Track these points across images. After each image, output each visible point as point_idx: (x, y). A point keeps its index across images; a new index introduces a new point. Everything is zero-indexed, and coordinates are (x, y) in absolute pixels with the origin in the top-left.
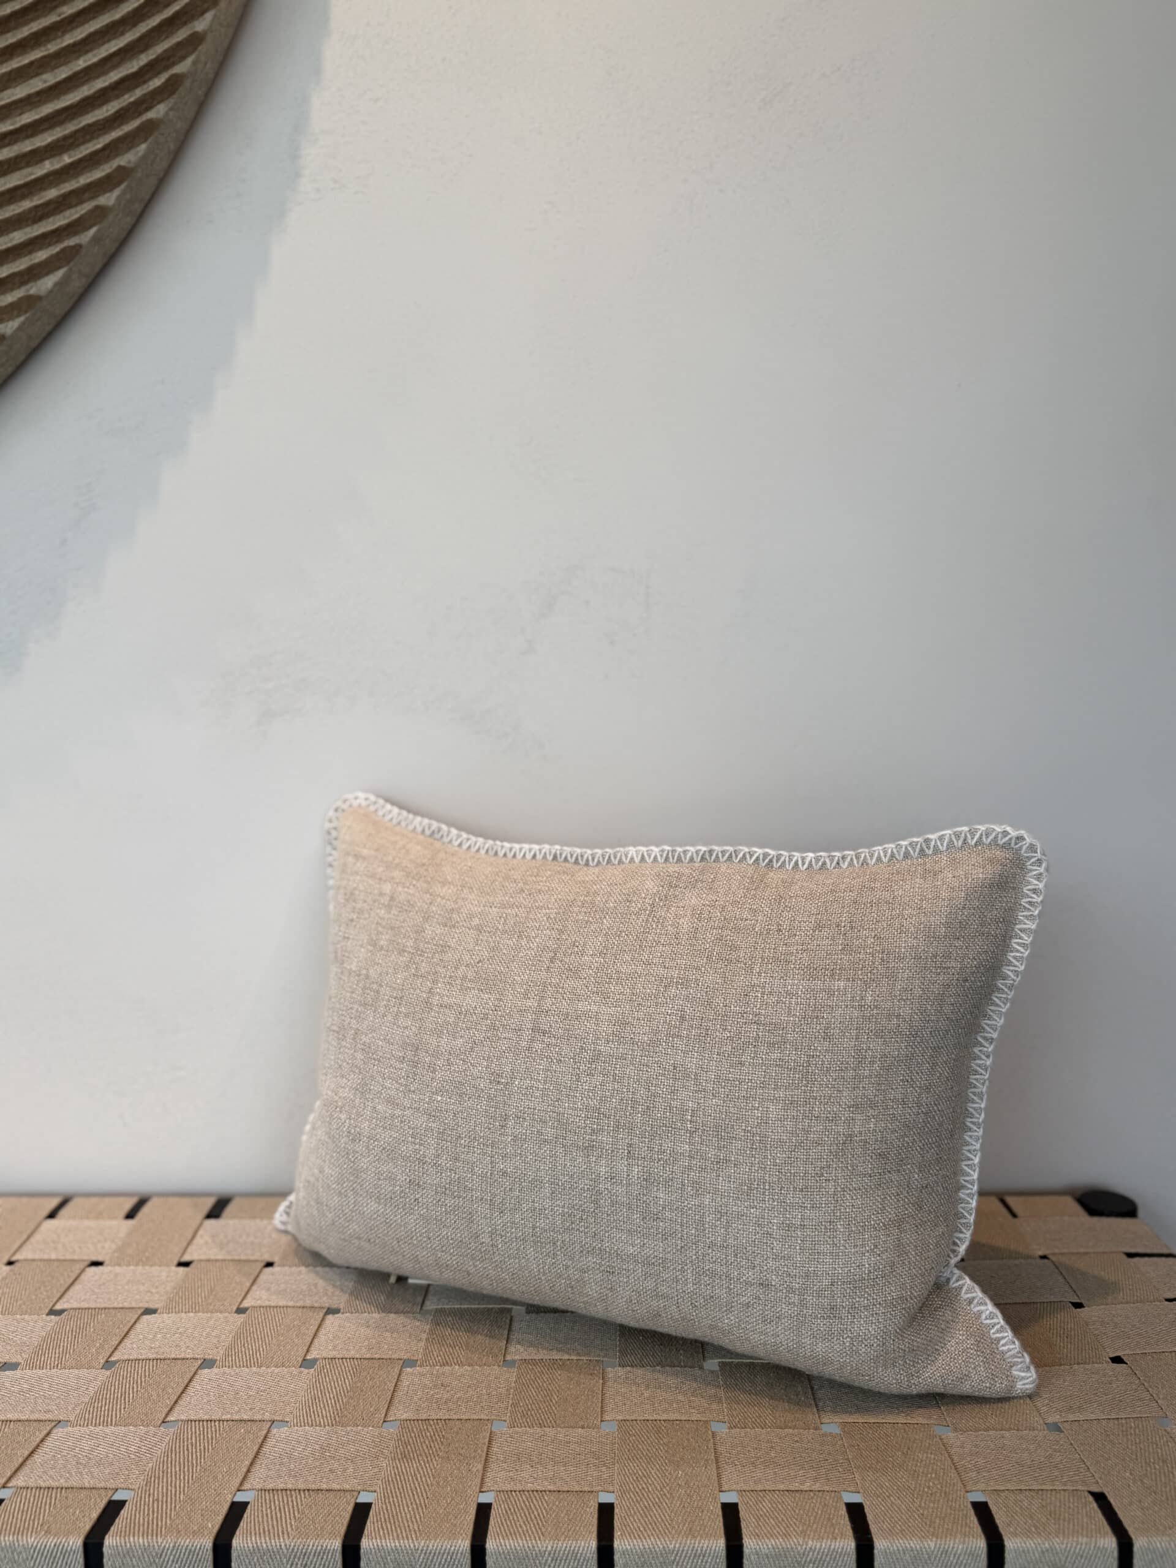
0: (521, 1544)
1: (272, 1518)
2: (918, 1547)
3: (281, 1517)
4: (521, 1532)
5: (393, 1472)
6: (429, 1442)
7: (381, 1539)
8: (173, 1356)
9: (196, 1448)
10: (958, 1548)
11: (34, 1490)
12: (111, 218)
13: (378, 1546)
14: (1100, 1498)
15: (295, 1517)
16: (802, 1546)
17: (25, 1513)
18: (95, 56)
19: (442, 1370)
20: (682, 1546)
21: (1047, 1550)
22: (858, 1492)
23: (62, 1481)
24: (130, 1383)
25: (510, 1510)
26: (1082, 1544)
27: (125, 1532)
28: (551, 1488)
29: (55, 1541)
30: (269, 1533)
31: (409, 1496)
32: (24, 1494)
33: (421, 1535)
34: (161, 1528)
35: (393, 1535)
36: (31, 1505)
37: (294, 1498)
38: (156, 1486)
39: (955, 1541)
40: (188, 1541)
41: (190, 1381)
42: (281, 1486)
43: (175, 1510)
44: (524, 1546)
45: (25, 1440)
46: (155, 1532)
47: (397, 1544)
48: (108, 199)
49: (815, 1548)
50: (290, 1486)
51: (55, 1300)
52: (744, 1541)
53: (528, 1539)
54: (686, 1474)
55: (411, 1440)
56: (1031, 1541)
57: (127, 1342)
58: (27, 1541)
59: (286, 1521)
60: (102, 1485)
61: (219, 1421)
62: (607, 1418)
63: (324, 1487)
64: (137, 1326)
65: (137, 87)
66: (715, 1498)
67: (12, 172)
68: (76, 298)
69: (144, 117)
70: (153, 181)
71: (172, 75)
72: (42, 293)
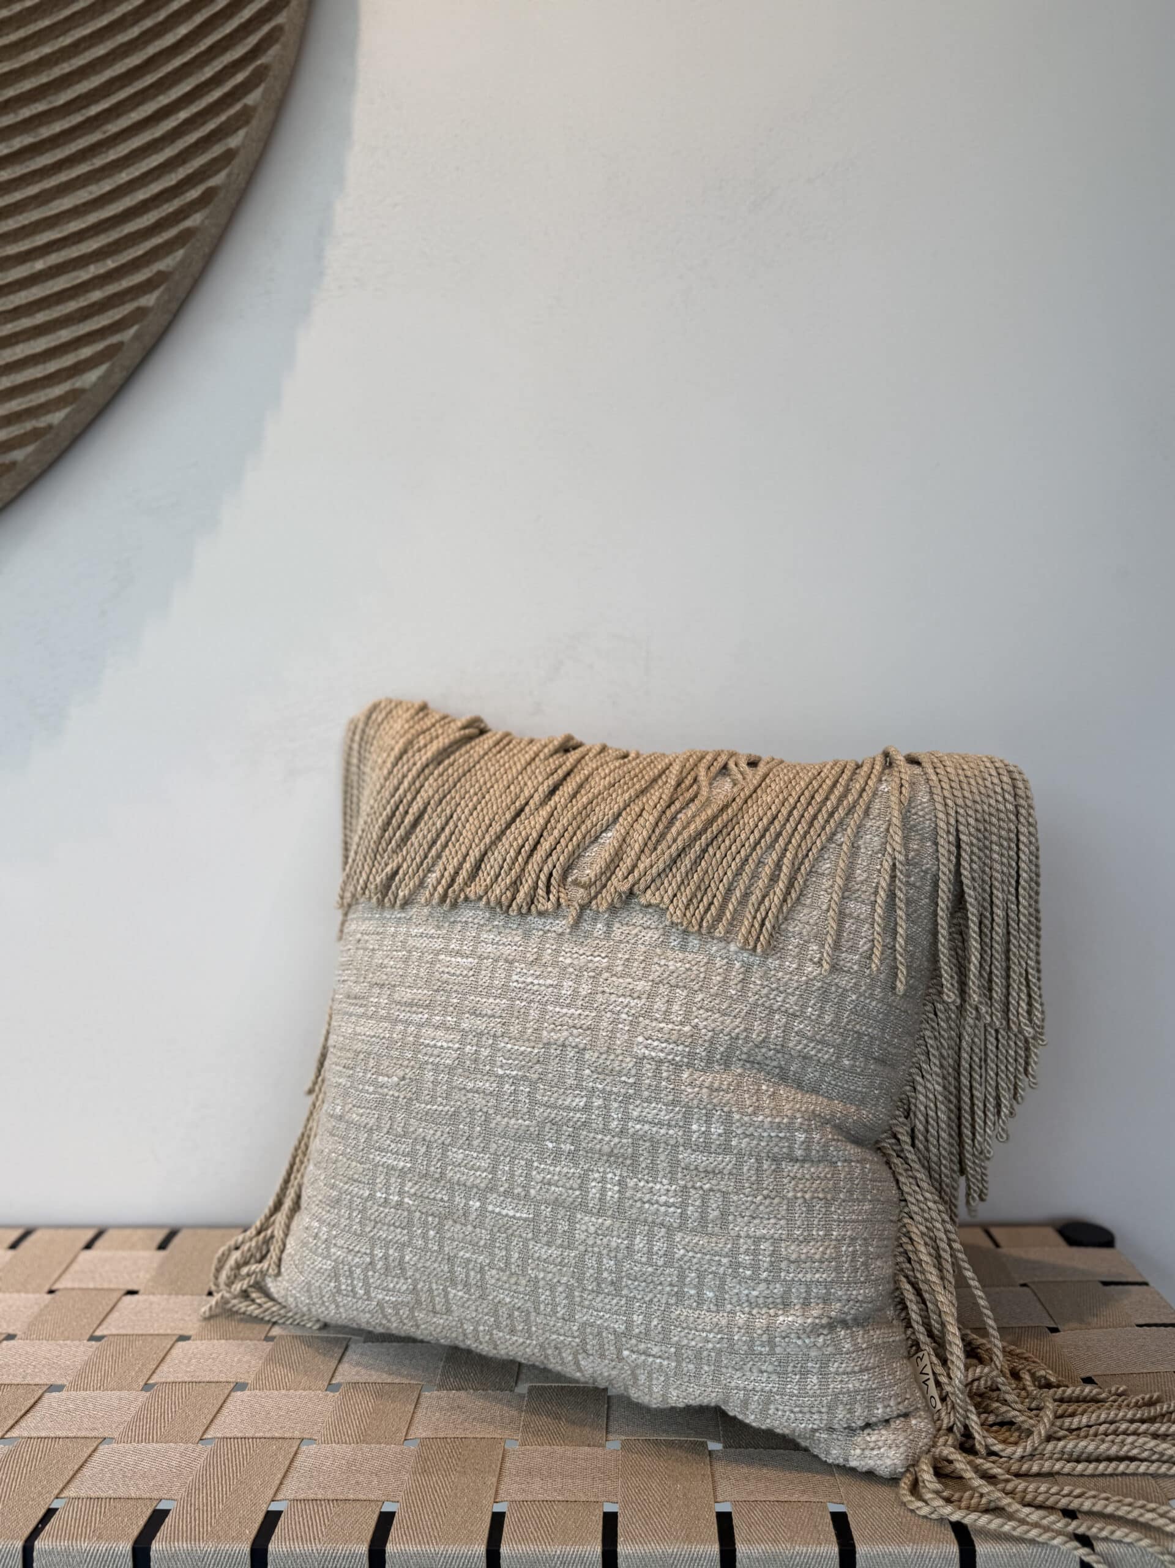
0: (533, 1549)
1: (304, 1523)
2: (896, 1551)
3: (312, 1524)
4: (532, 1538)
5: (414, 1484)
6: (447, 1457)
7: (404, 1544)
8: (208, 1379)
9: (232, 1463)
11: (85, 1500)
12: (151, 316)
13: (401, 1550)
15: (325, 1524)
16: (790, 1551)
17: (77, 1521)
18: (136, 170)
19: (458, 1393)
20: (679, 1551)
22: (843, 1502)
23: (111, 1492)
24: (168, 1404)
25: (522, 1518)
27: (170, 1537)
28: (560, 1498)
29: (106, 1546)
31: (429, 1505)
32: (76, 1503)
33: (440, 1541)
34: (203, 1534)
35: (415, 1541)
36: (83, 1513)
37: (323, 1507)
38: (197, 1496)
39: (931, 1546)
40: (228, 1545)
42: (312, 1496)
43: (215, 1518)
44: (535, 1551)
45: (74, 1456)
46: (197, 1538)
47: (419, 1549)
49: (802, 1552)
50: (320, 1497)
51: (94, 1327)
52: (736, 1547)
53: (539, 1544)
54: (684, 1487)
55: (429, 1456)
56: (996, 1548)
57: (164, 1367)
58: (80, 1546)
59: (317, 1528)
60: (148, 1495)
61: (252, 1438)
62: (611, 1437)
63: (351, 1497)
64: (173, 1352)
65: (175, 198)
66: (711, 1508)
67: (59, 275)
68: (118, 388)
69: (182, 226)
70: (189, 282)
71: (208, 188)
72: (87, 386)
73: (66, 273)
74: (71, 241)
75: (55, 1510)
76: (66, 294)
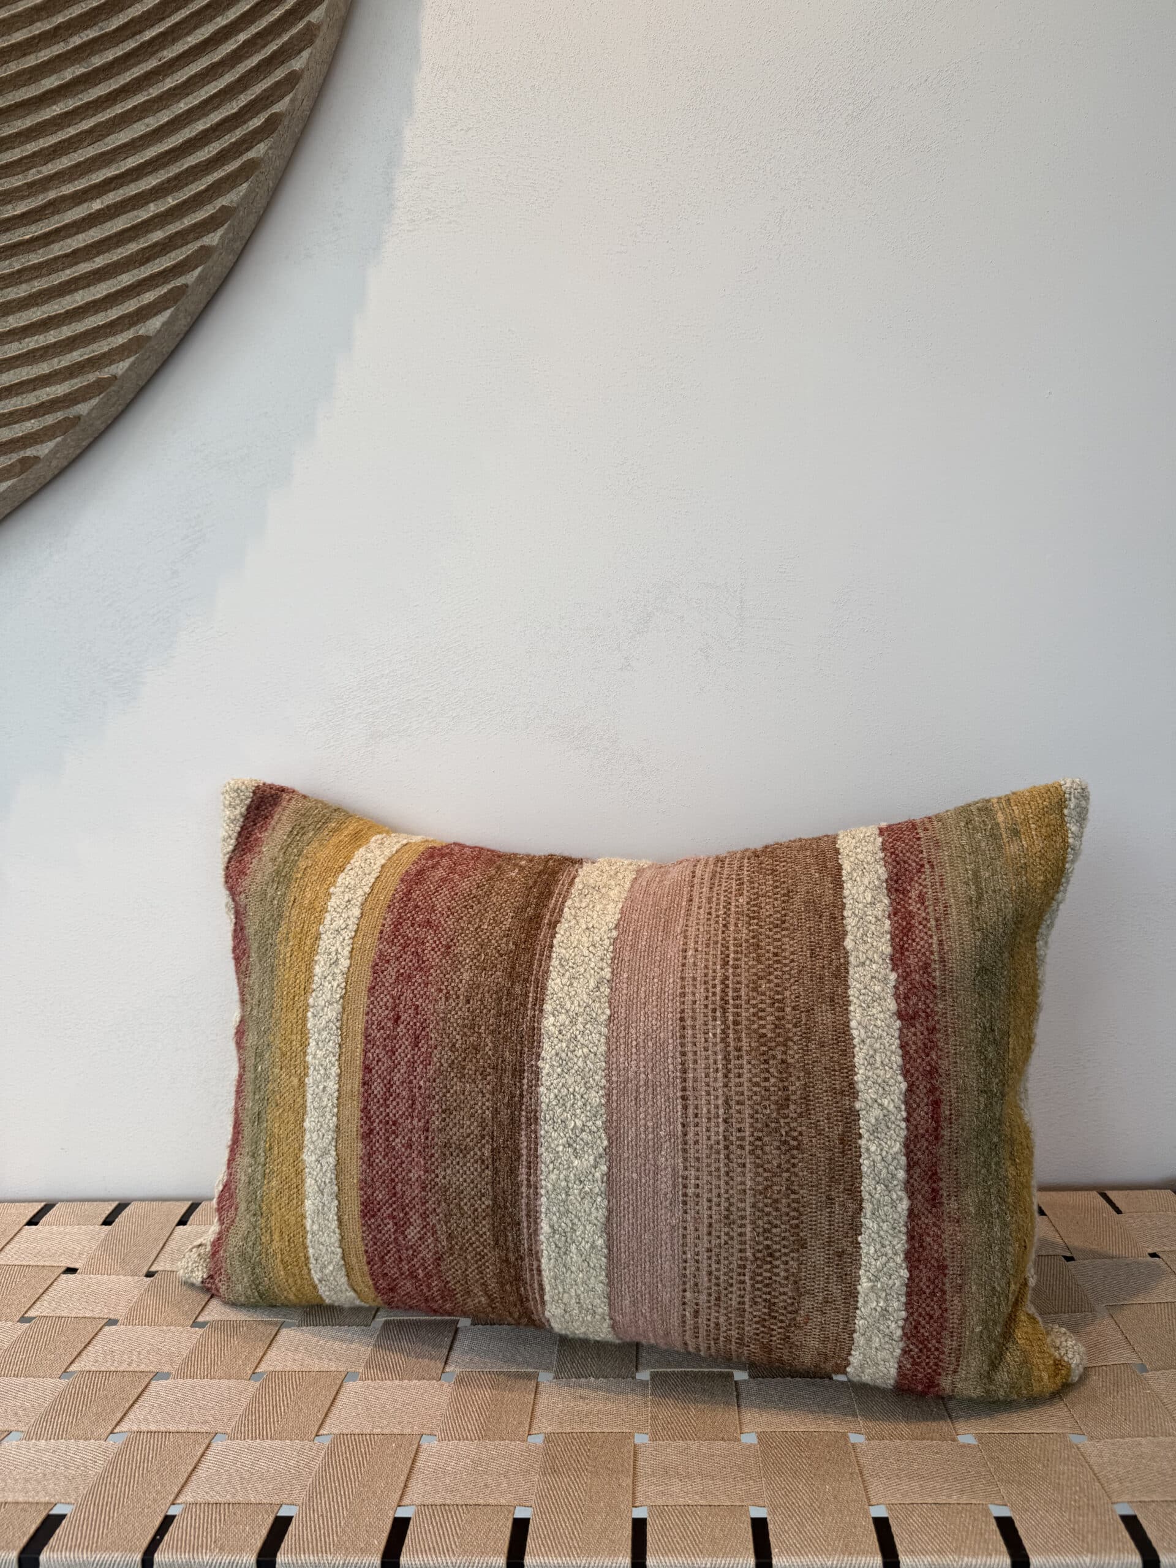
4: (680, 1549)
5: (544, 1486)
6: (575, 1455)
8: (317, 1369)
9: (351, 1463)
12: (215, 256)
15: (456, 1532)
18: (195, 98)
19: (578, 1382)
22: (1006, 1505)
24: (279, 1396)
25: (666, 1525)
27: (296, 1549)
29: (231, 1556)
30: (435, 1551)
31: (564, 1510)
34: (330, 1543)
35: (554, 1553)
36: (202, 1520)
38: (319, 1501)
39: (1109, 1556)
41: (337, 1393)
42: (440, 1501)
43: (341, 1526)
45: (188, 1455)
46: (324, 1548)
47: (560, 1562)
48: (212, 239)
50: (448, 1502)
51: (196, 1310)
53: (687, 1556)
54: (834, 1489)
55: (558, 1453)
57: (270, 1355)
58: (202, 1557)
59: (449, 1538)
60: (268, 1500)
61: (370, 1435)
63: (482, 1502)
64: (278, 1337)
65: (237, 127)
66: (867, 1513)
67: (118, 216)
68: (182, 336)
69: (246, 157)
70: (252, 219)
71: (272, 115)
72: (151, 333)
73: (125, 213)
74: (129, 178)
75: (173, 1517)
76: (126, 235)
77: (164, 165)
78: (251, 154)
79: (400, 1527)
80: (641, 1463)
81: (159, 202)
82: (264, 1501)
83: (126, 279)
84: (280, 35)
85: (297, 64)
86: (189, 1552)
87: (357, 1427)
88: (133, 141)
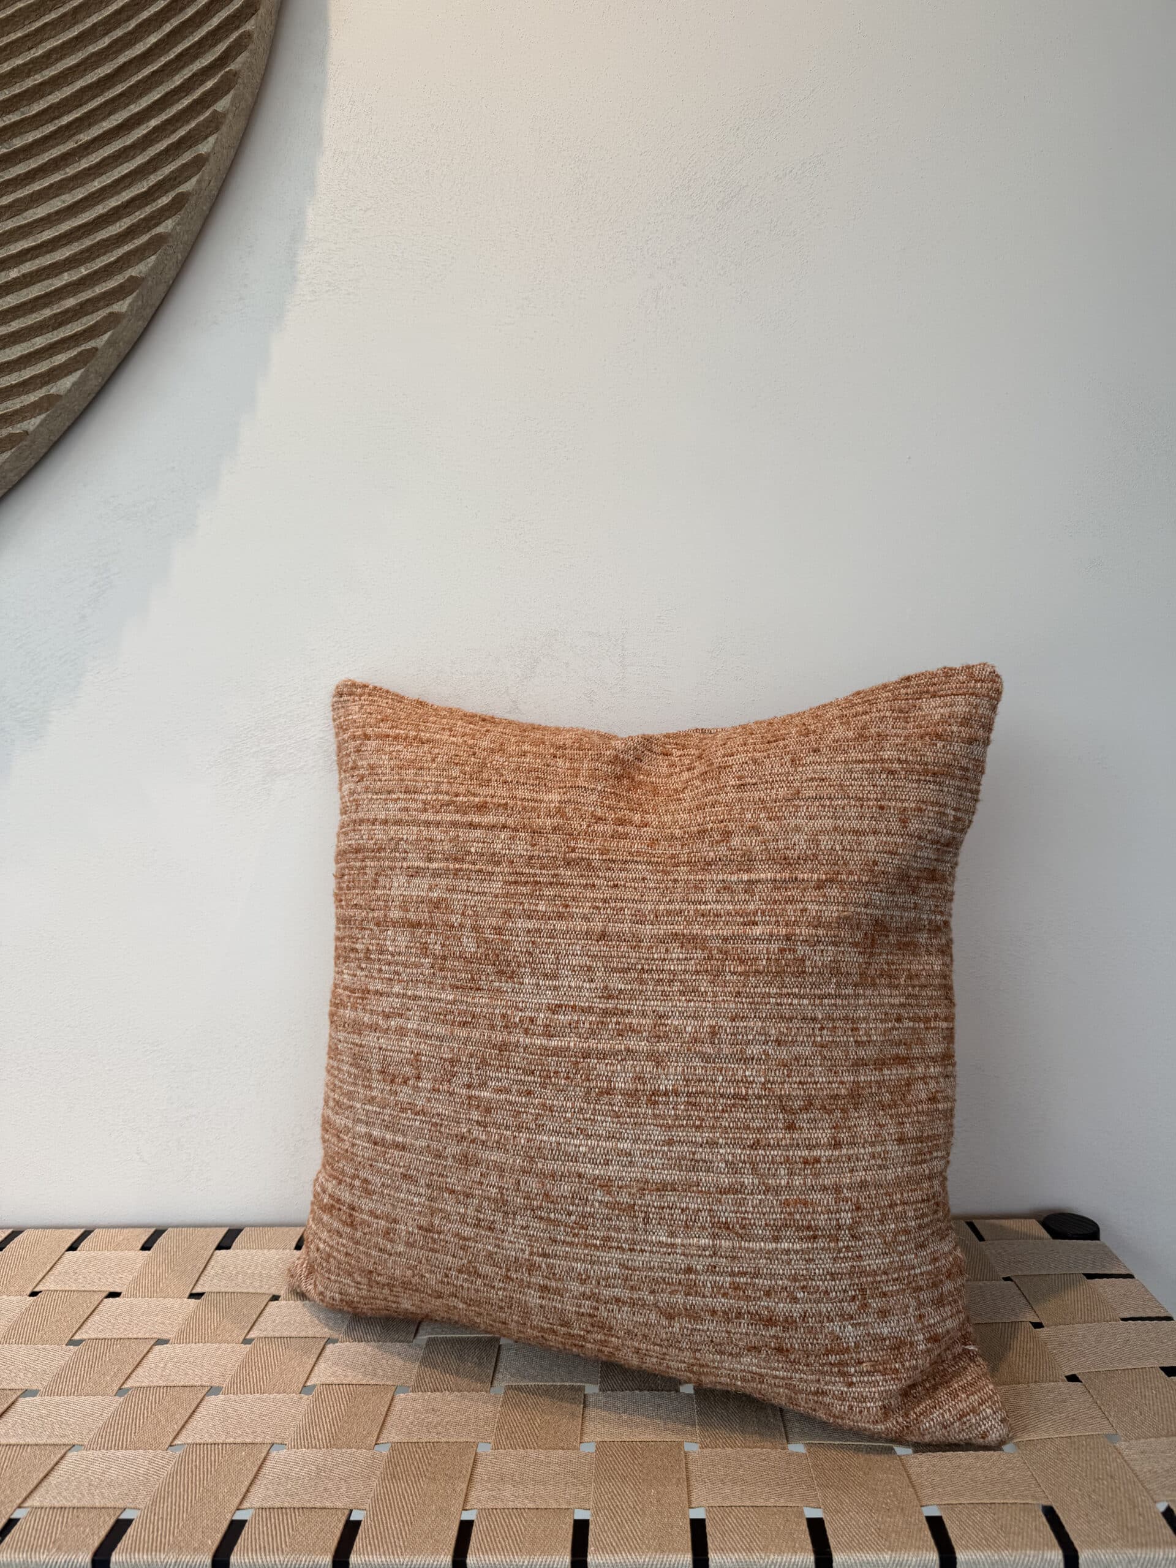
0: (500, 1560)
1: (268, 1534)
2: (874, 1559)
3: (276, 1534)
4: (500, 1547)
5: (382, 1491)
6: (418, 1463)
7: (368, 1554)
8: (182, 1383)
9: (200, 1471)
10: (912, 1560)
11: (48, 1510)
12: (124, 322)
13: (365, 1561)
14: (1050, 1513)
16: (764, 1560)
17: (38, 1532)
18: (108, 177)
19: (433, 1395)
20: (652, 1560)
21: (997, 1562)
23: (75, 1501)
24: (141, 1410)
25: (491, 1526)
26: (1029, 1556)
27: (131, 1548)
28: (531, 1506)
29: (66, 1557)
30: (265, 1549)
31: (396, 1513)
32: (39, 1513)
33: (405, 1550)
34: (165, 1544)
35: (380, 1551)
36: (44, 1523)
37: (289, 1516)
38: (162, 1505)
39: (909, 1554)
40: (189, 1557)
41: (197, 1407)
42: (278, 1505)
43: (178, 1528)
44: (502, 1561)
45: (41, 1464)
46: (158, 1548)
47: (384, 1559)
48: (121, 307)
49: (777, 1562)
50: (286, 1505)
51: (74, 1331)
52: (709, 1556)
53: (506, 1554)
54: (658, 1493)
55: (400, 1461)
56: (981, 1554)
57: (140, 1370)
58: (39, 1558)
59: (281, 1538)
60: (112, 1505)
61: (223, 1444)
62: (586, 1439)
63: (318, 1505)
64: (150, 1355)
65: (147, 205)
66: (685, 1514)
67: (34, 284)
68: (93, 395)
69: (154, 232)
70: (162, 288)
71: (179, 194)
72: (62, 393)
73: (40, 281)
74: (44, 249)
75: (17, 1520)
76: (40, 302)
77: (79, 238)
78: (160, 229)
79: (235, 1529)
80: (479, 1470)
81: (72, 272)
82: (109, 1505)
83: (39, 342)
84: (188, 122)
85: (204, 148)
86: (27, 1551)
87: (211, 1436)
88: (49, 215)
